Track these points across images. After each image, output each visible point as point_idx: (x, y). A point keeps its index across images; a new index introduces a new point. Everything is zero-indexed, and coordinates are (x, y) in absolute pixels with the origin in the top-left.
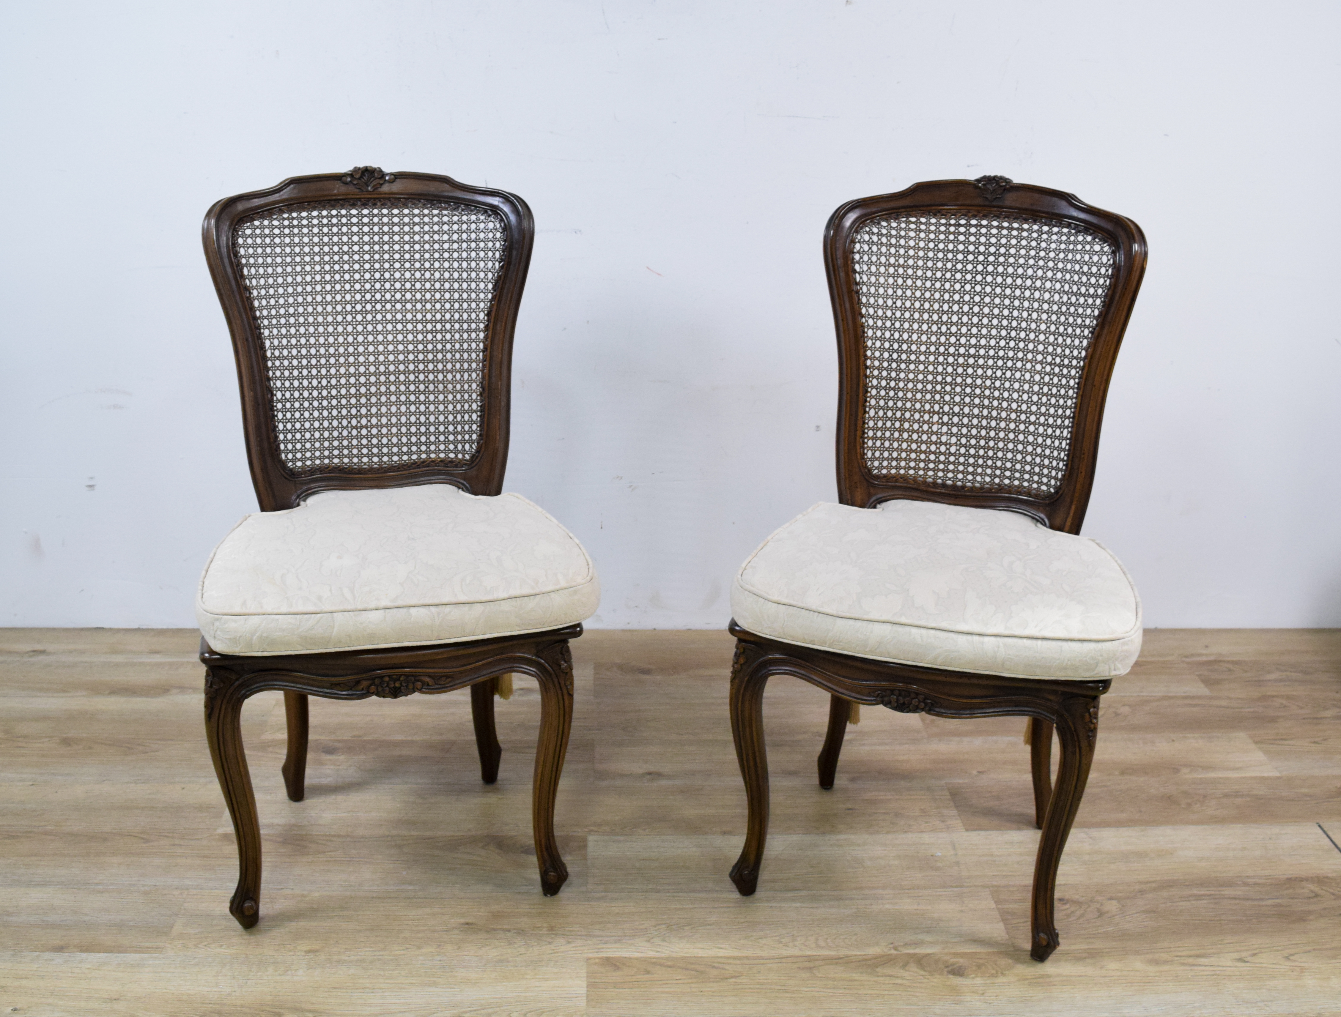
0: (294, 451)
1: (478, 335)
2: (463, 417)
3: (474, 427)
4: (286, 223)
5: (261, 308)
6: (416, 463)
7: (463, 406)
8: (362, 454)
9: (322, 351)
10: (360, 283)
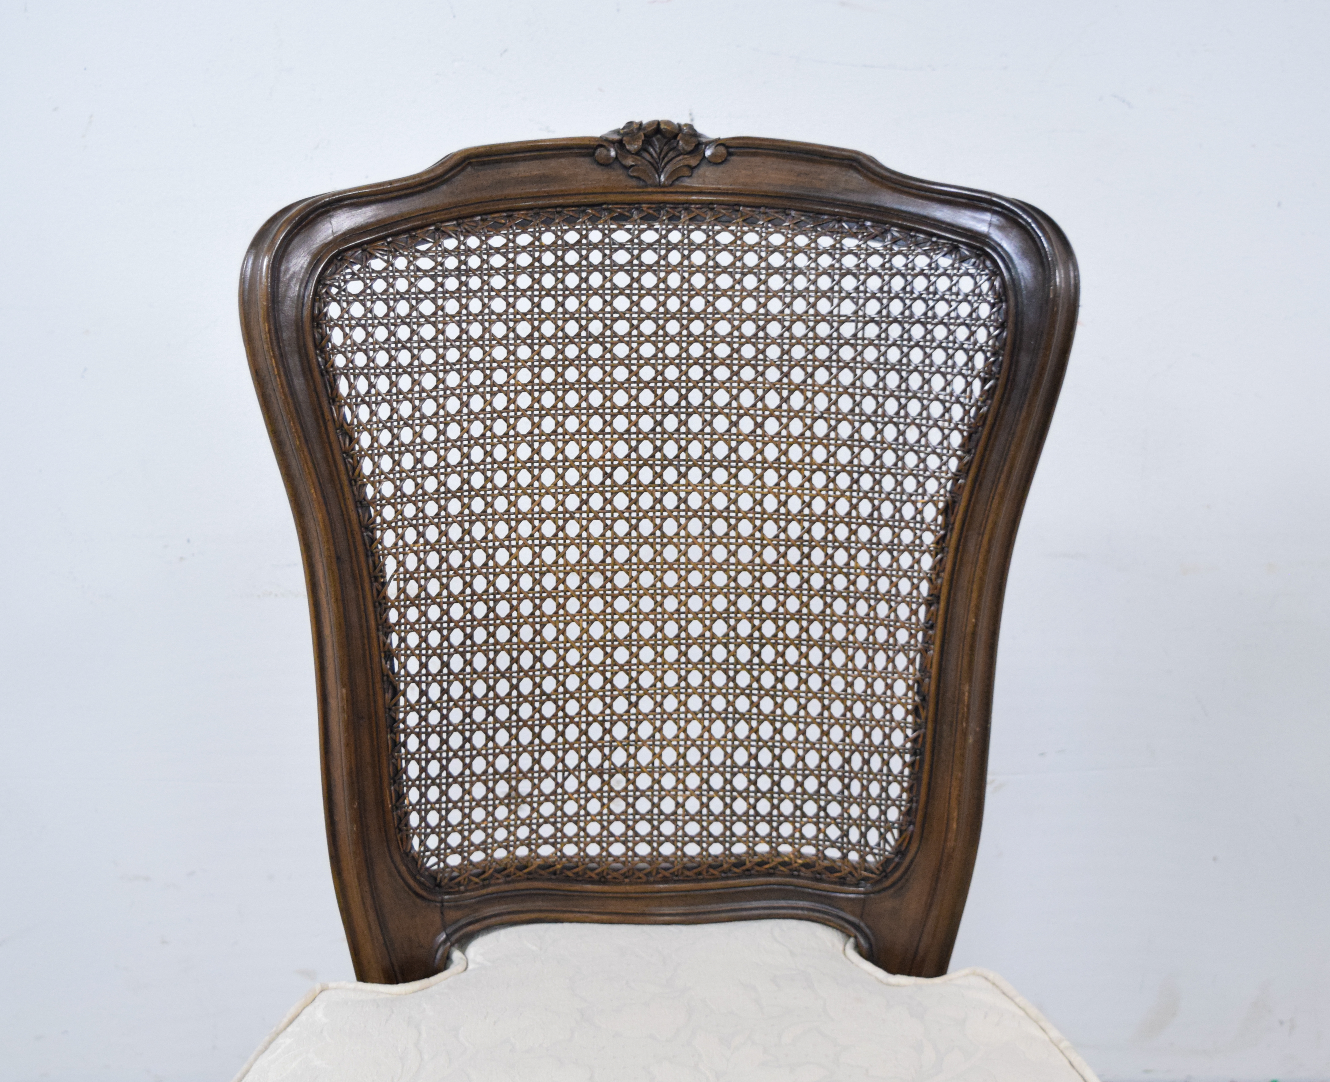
0: (443, 830)
1: (918, 561)
2: (866, 762)
3: (894, 790)
4: (451, 263)
5: (378, 476)
6: (743, 864)
7: (867, 735)
8: (611, 834)
9: (526, 582)
10: (627, 416)
